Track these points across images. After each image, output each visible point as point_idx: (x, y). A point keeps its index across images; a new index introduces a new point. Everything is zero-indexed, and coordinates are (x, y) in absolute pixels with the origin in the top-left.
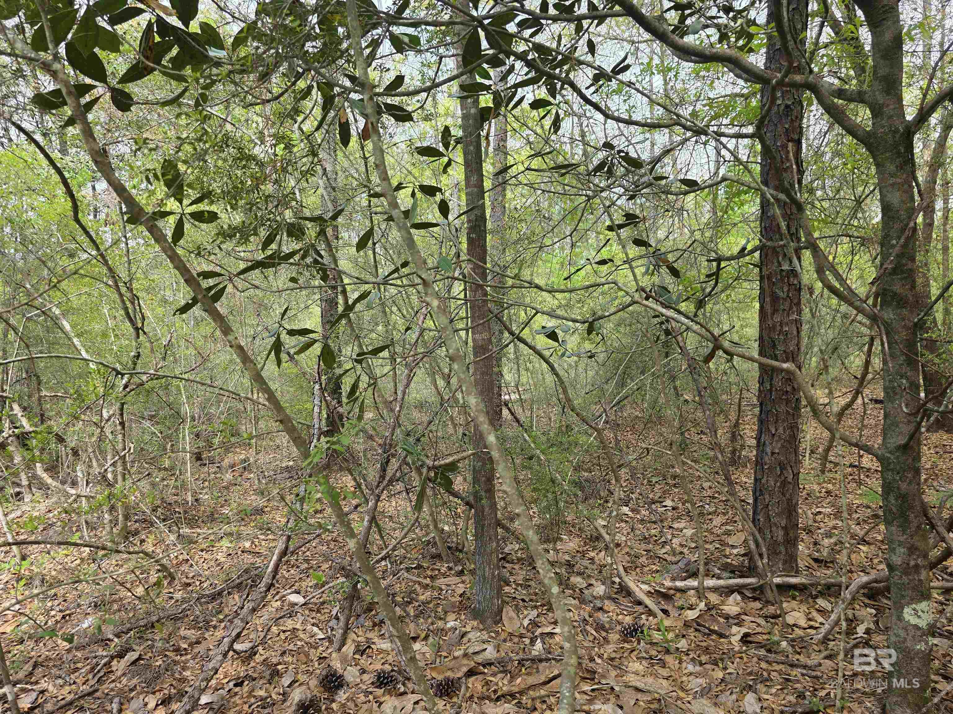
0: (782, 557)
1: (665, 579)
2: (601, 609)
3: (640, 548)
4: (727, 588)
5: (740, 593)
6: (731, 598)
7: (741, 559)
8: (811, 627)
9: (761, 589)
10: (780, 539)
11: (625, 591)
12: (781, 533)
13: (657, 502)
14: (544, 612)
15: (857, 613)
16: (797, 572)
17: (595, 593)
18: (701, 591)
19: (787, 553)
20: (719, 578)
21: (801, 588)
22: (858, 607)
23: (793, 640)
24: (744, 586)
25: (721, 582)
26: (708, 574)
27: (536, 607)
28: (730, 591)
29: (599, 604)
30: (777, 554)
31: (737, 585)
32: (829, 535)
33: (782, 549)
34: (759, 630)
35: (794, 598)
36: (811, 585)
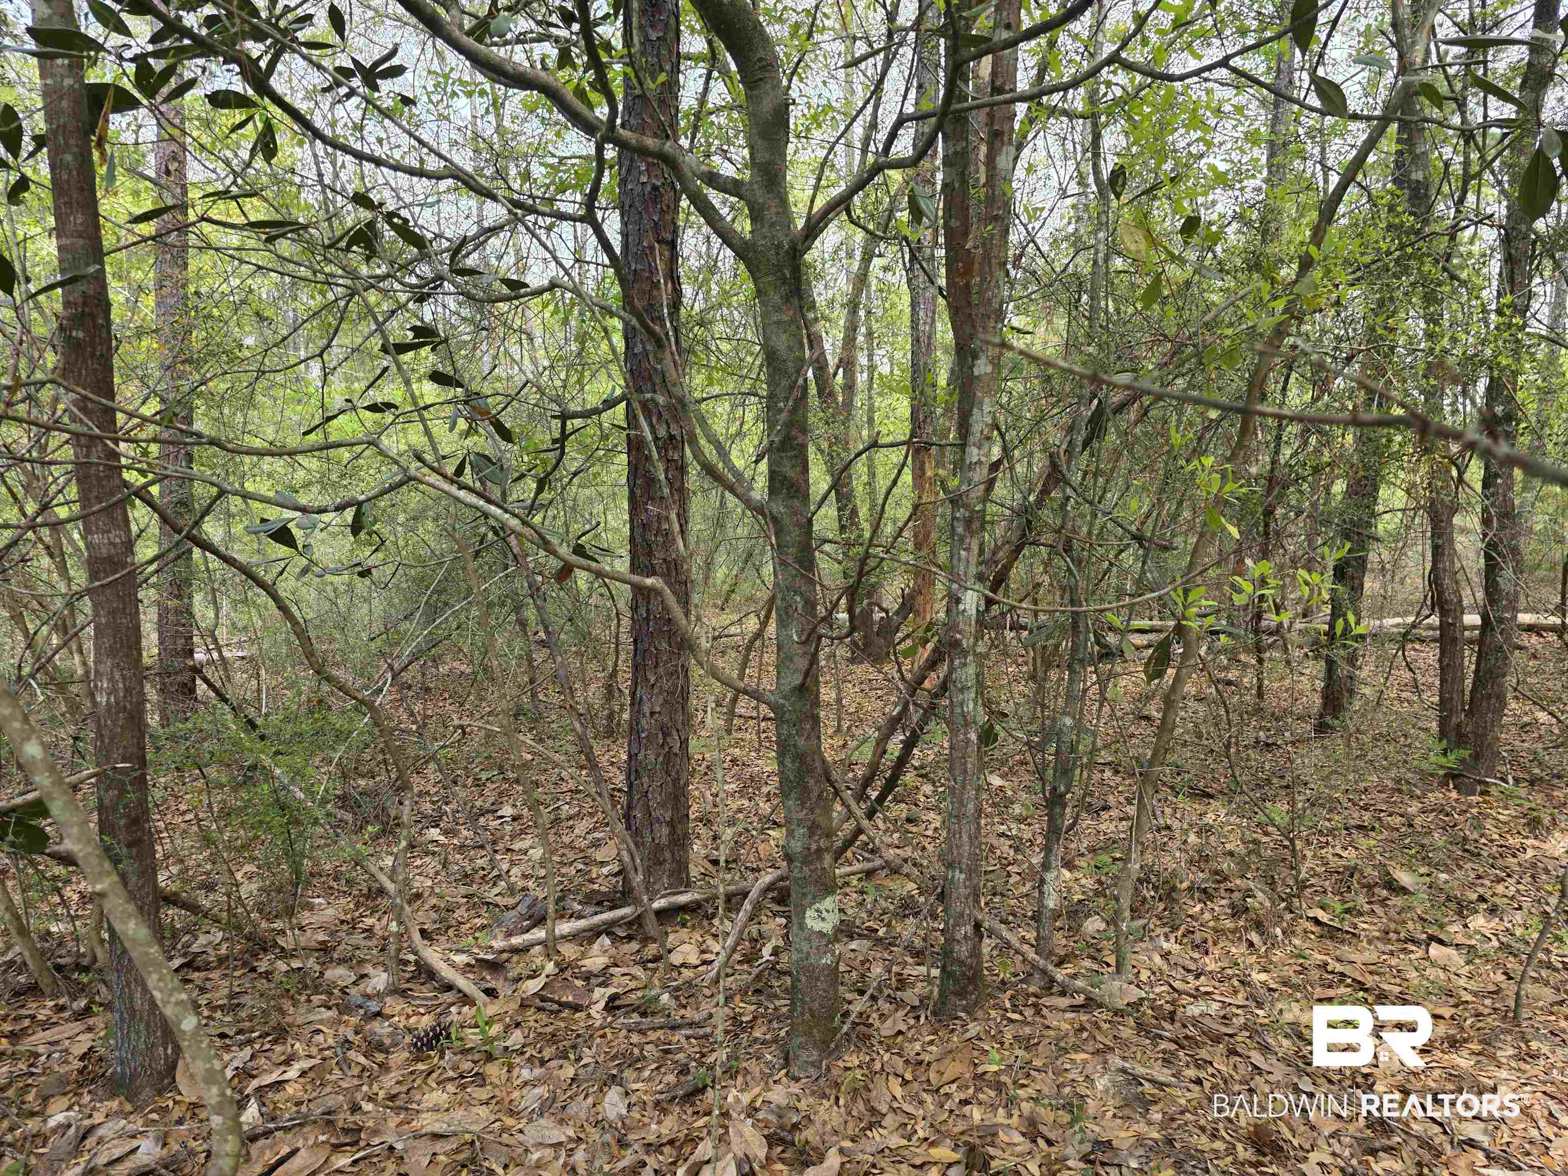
0: (667, 866)
1: (495, 938)
2: (379, 1014)
3: (457, 893)
4: (591, 930)
5: (609, 934)
6: (596, 946)
7: (614, 880)
8: (704, 963)
9: (637, 921)
10: (664, 840)
11: (426, 973)
12: (665, 830)
13: (488, 812)
14: (267, 1046)
15: (764, 928)
16: (688, 885)
17: (369, 990)
18: (550, 944)
19: (673, 859)
20: (580, 917)
21: (692, 908)
22: (764, 919)
23: (677, 989)
24: (614, 923)
25: (582, 923)
26: (562, 914)
27: (250, 1042)
28: (595, 933)
29: (374, 1006)
30: (661, 864)
31: (604, 923)
32: (732, 823)
33: (668, 855)
34: (633, 984)
35: (684, 925)
36: (707, 900)
